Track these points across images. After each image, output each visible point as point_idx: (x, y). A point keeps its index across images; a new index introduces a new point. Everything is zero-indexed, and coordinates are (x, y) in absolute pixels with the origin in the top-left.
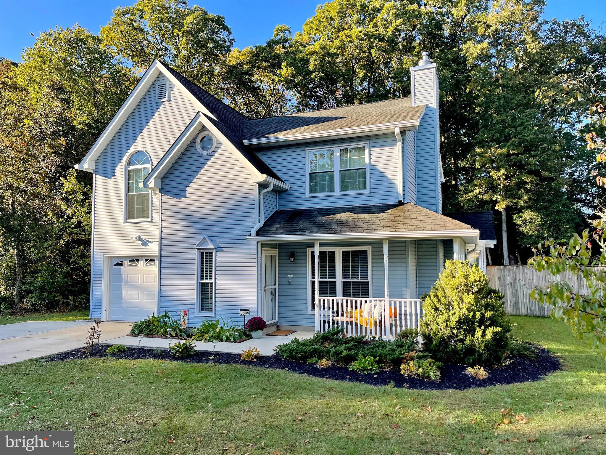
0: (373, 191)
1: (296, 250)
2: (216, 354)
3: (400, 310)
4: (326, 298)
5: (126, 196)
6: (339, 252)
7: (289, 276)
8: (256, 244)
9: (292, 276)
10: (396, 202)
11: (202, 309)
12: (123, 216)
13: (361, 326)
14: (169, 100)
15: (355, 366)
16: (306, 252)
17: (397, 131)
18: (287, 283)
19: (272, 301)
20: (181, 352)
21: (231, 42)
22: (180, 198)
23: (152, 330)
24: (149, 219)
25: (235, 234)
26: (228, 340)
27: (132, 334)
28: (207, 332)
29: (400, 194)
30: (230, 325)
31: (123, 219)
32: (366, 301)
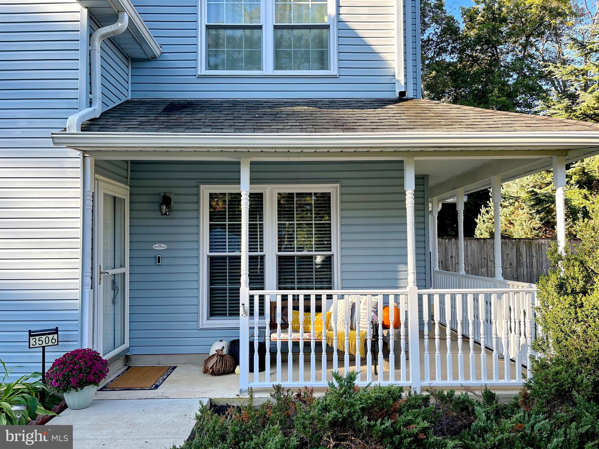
0: (344, 72)
1: (175, 191)
6: (270, 195)
7: (156, 246)
8: (80, 160)
9: (164, 246)
10: (392, 95)
16: (198, 195)
18: (152, 262)
19: (114, 302)
29: (398, 81)
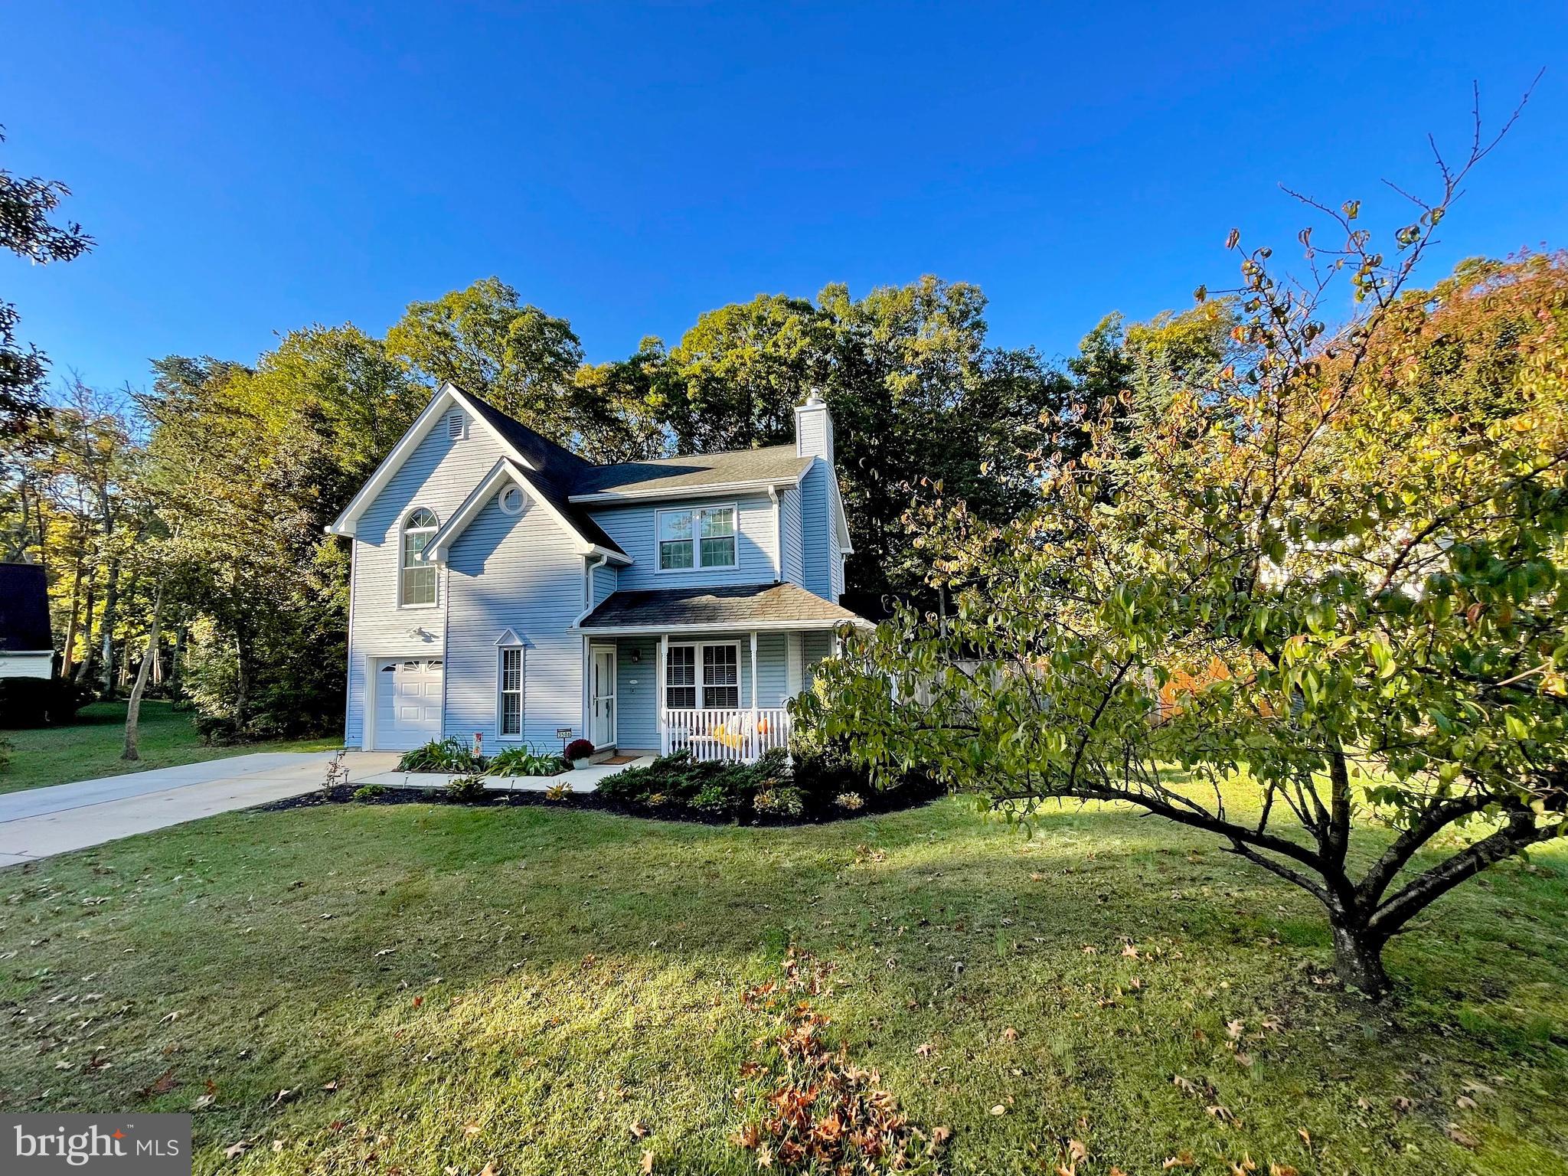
0: (743, 566)
1: (640, 647)
2: (512, 793)
3: (778, 724)
4: (677, 711)
5: (401, 571)
6: (699, 648)
7: (632, 682)
8: (581, 639)
9: (636, 682)
10: (771, 581)
11: (506, 731)
12: (396, 600)
13: (722, 746)
14: (466, 438)
15: (697, 801)
17: (771, 490)
18: (630, 691)
19: (608, 717)
20: (461, 793)
21: (580, 356)
22: (475, 575)
23: (429, 762)
24: (434, 605)
25: (552, 625)
26: (537, 773)
27: (401, 769)
28: (507, 763)
29: (776, 571)
30: (543, 752)
31: (396, 605)
32: (734, 714)
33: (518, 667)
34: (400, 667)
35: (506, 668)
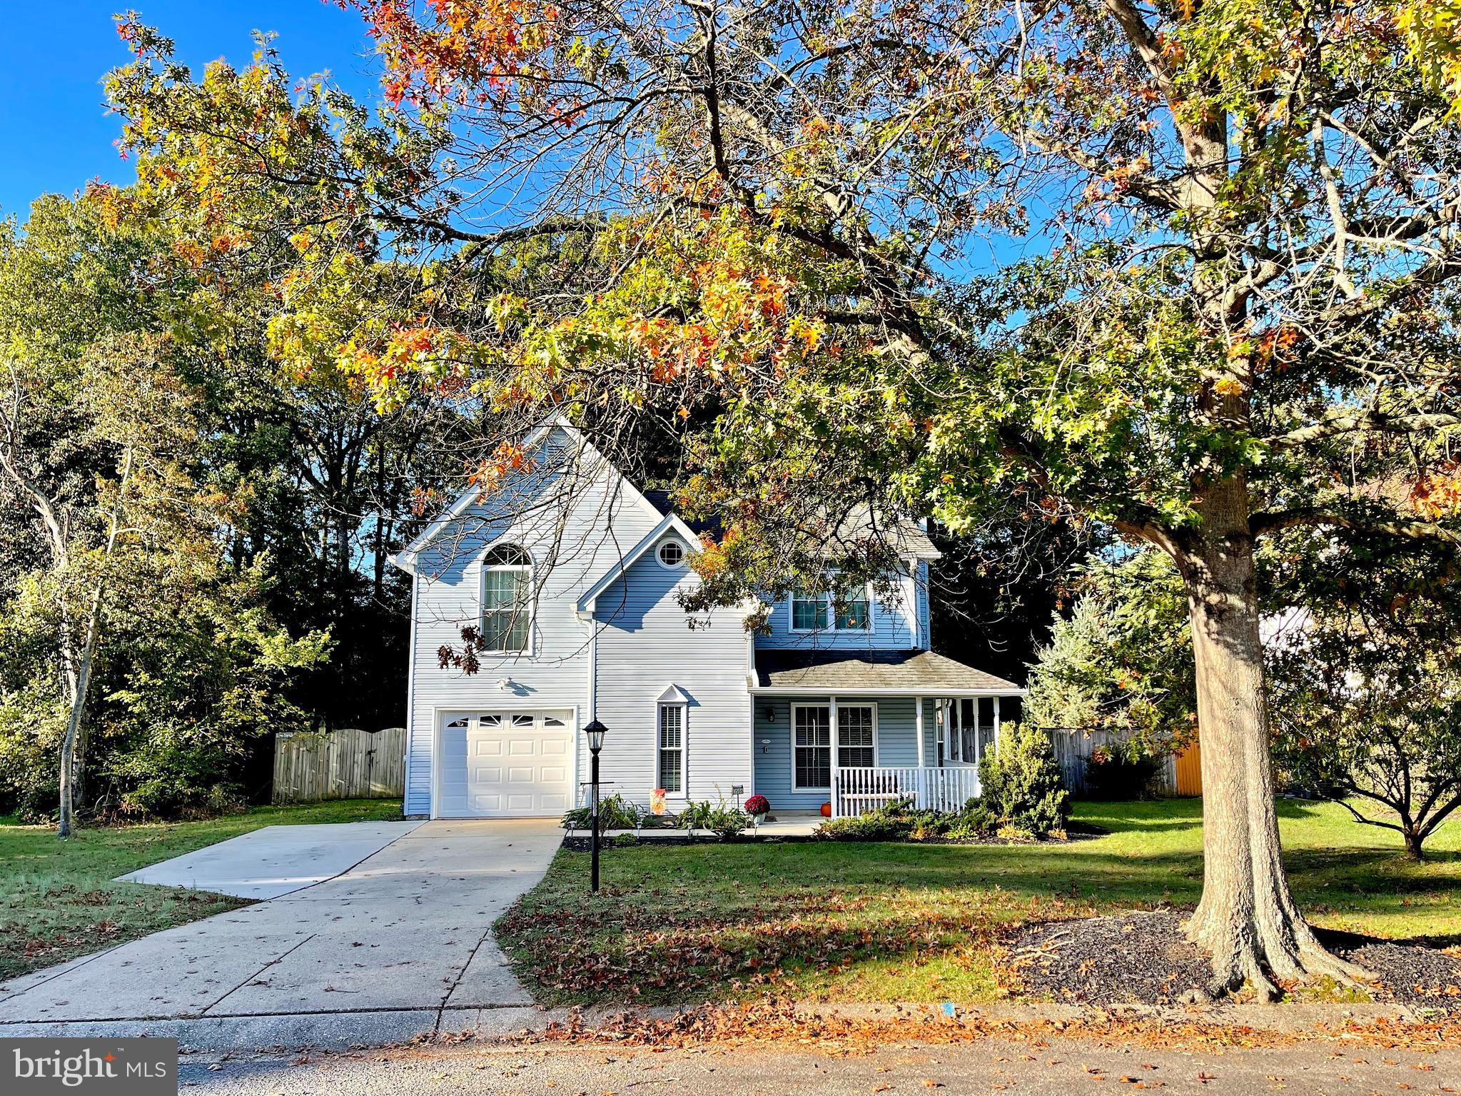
0: (878, 631)
1: (774, 706)
5: (483, 612)
7: (764, 741)
8: (749, 697)
9: (768, 741)
10: (912, 648)
16: (789, 708)
18: (761, 751)
22: (631, 630)
24: (529, 653)
29: (913, 639)
33: (678, 723)
34: (474, 724)
35: (664, 723)
